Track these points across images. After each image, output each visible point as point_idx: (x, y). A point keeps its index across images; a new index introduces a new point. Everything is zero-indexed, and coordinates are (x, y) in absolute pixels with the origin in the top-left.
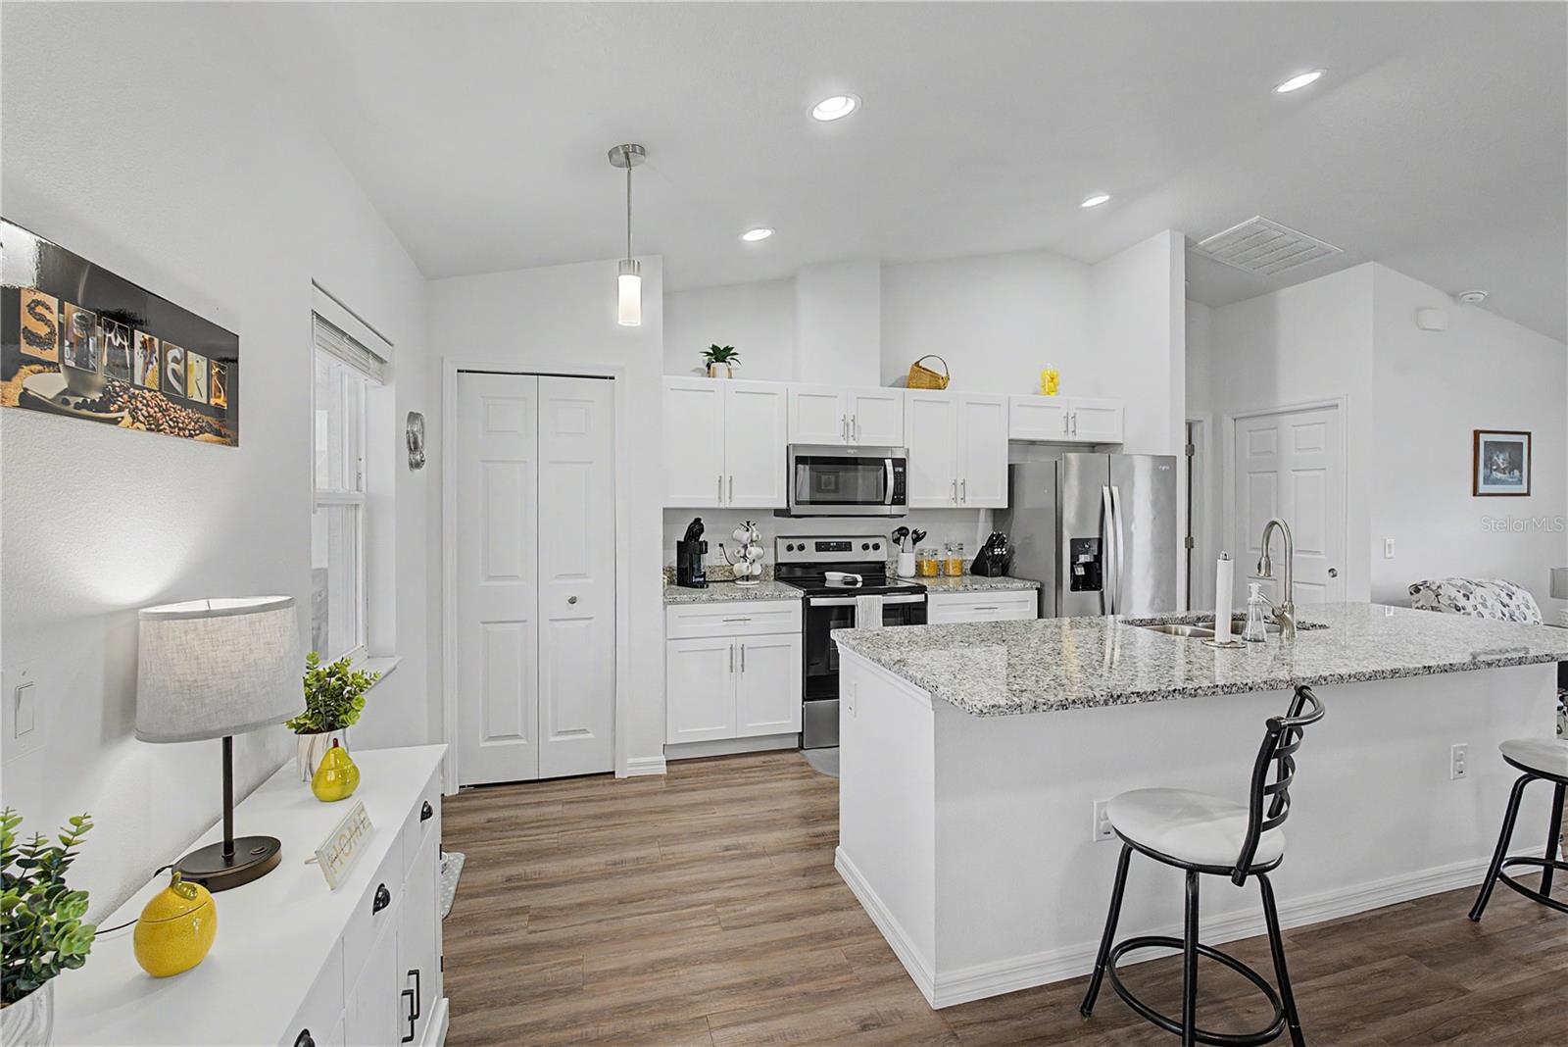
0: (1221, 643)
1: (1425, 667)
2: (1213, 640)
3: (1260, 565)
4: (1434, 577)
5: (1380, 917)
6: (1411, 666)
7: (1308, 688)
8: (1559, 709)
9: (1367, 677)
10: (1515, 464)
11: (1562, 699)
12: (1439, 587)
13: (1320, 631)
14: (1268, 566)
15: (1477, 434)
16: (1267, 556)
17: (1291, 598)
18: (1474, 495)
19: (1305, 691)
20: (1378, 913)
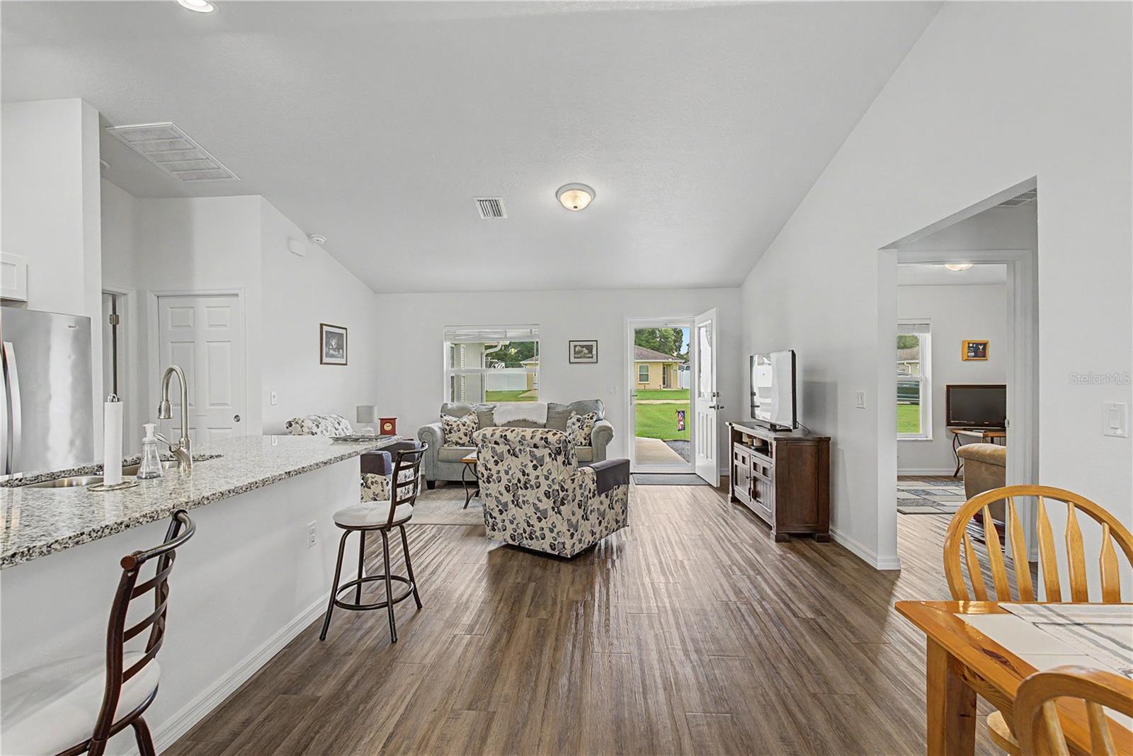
0: (111, 486)
1: (286, 473)
2: (103, 485)
3: (160, 409)
4: (300, 416)
5: (264, 673)
6: (277, 474)
7: (184, 511)
8: (362, 484)
9: (244, 489)
10: (340, 347)
11: (363, 479)
12: (303, 422)
13: (216, 459)
14: (168, 410)
15: (322, 325)
16: (167, 400)
17: (187, 435)
18: (321, 363)
19: (181, 515)
20: (261, 671)
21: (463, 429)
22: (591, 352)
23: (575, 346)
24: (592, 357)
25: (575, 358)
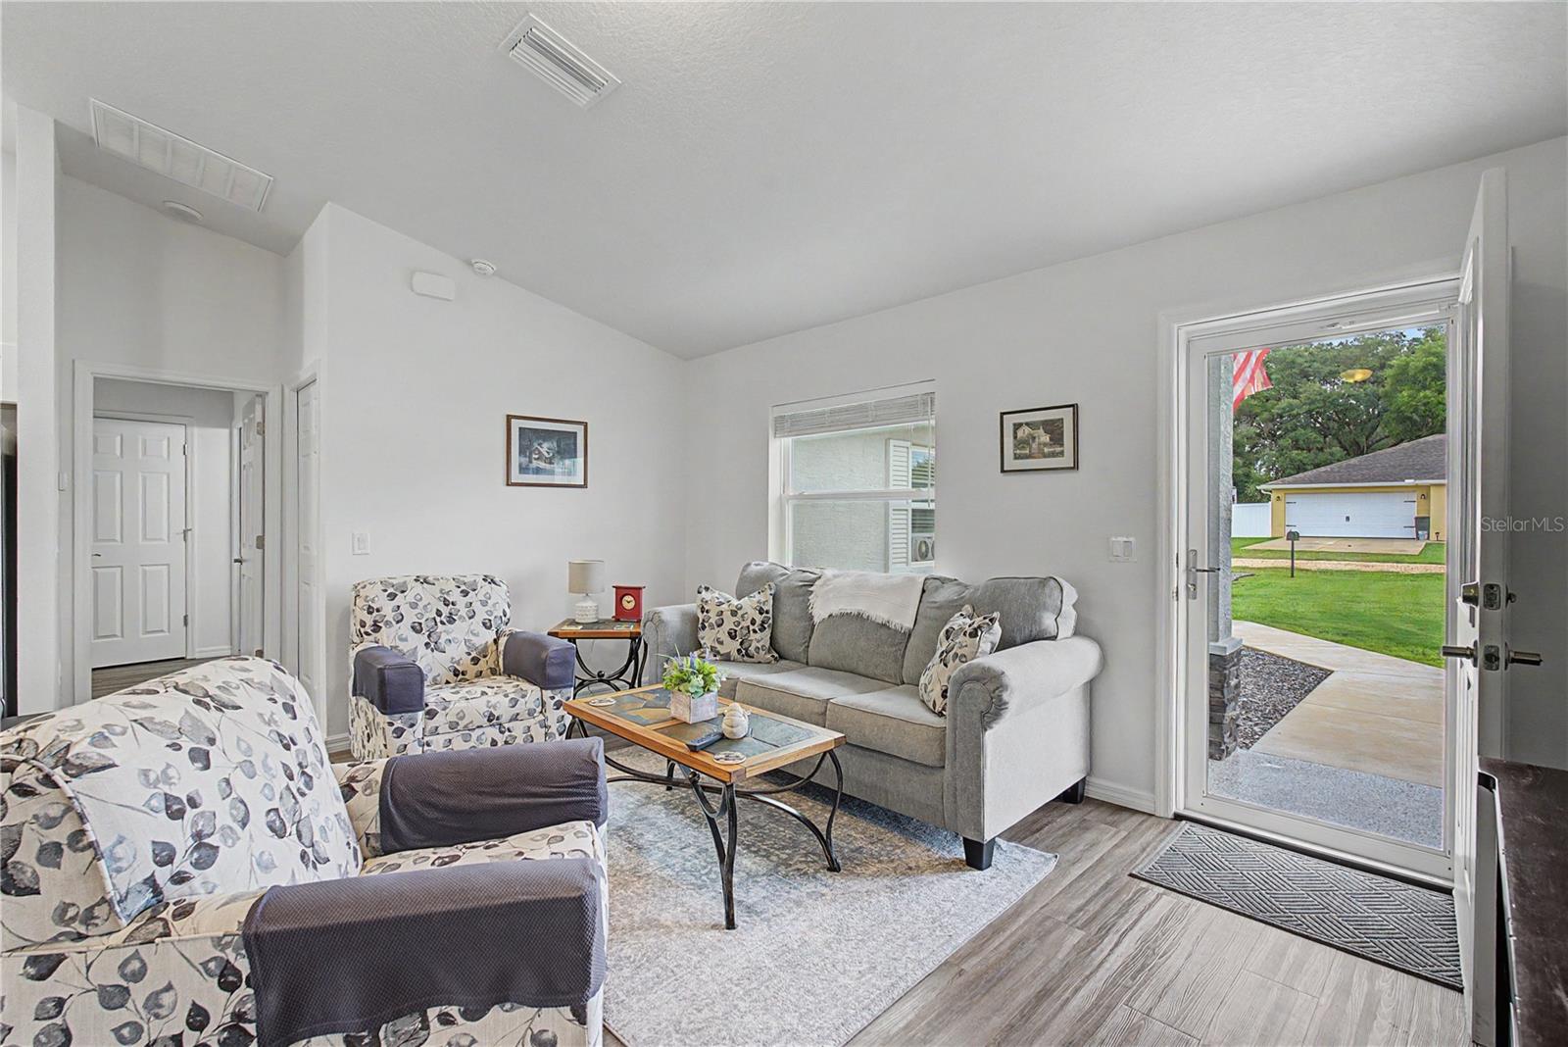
10: (565, 455)
15: (509, 418)
18: (507, 483)
21: (729, 623)
22: (1057, 439)
23: (1017, 427)
24: (1062, 453)
25: (1017, 457)
